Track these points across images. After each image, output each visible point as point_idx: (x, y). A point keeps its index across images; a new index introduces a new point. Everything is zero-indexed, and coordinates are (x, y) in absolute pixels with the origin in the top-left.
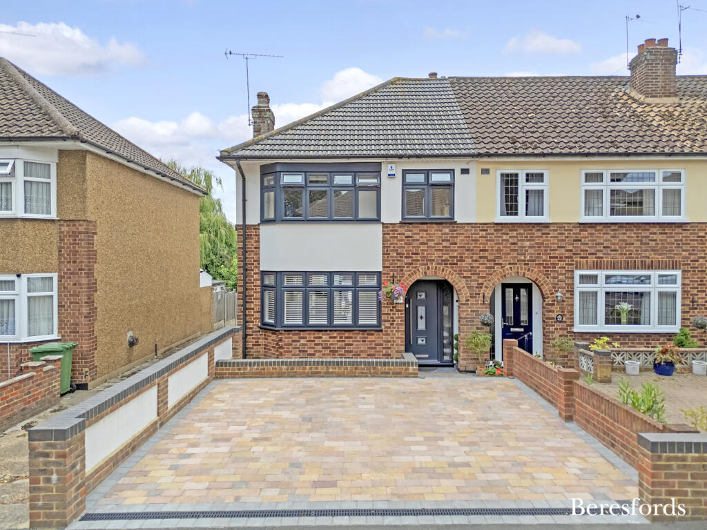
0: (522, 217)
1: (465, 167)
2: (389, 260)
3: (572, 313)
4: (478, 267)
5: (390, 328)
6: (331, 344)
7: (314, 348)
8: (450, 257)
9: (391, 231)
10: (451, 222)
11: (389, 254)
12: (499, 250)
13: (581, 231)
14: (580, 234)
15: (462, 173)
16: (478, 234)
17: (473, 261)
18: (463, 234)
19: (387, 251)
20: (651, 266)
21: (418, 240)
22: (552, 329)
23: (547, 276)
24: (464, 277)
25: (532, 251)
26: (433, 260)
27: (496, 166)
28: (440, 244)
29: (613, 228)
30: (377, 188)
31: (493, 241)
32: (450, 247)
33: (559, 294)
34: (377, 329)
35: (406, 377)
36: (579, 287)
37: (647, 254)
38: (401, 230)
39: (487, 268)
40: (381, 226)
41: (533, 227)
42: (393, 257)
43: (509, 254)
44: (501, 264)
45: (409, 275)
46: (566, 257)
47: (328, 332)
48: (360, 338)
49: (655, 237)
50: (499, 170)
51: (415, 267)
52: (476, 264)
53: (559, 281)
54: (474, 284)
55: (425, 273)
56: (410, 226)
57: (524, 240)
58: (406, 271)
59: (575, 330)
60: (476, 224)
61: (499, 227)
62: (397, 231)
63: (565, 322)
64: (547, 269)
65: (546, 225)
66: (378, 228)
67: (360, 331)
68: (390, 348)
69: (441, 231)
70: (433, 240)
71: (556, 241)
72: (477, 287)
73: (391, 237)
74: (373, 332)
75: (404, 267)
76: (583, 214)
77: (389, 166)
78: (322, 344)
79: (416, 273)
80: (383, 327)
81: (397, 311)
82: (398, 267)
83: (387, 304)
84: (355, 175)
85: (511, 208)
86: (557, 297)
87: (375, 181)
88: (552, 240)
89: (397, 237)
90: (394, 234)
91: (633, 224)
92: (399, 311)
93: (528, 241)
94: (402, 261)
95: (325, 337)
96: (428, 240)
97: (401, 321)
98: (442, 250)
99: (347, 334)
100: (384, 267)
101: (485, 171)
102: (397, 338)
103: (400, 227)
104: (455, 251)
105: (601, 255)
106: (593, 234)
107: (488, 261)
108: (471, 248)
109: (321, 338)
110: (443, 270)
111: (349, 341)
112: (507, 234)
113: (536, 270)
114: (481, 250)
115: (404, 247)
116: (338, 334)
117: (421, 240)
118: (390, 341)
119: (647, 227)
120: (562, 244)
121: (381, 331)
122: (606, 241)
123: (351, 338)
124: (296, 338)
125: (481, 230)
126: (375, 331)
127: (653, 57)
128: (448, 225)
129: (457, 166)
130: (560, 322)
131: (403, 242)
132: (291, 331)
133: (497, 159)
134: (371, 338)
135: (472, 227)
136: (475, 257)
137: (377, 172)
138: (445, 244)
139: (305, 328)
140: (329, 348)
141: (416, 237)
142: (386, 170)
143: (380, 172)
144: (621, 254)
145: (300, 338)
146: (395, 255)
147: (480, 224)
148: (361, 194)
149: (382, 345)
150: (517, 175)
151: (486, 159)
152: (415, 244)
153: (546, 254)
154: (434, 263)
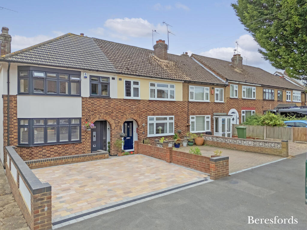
0: (132, 97)
1: (114, 77)
2: (85, 113)
3: (147, 130)
4: (118, 115)
5: (85, 141)
6: (58, 151)
7: (50, 153)
8: (108, 112)
9: (85, 100)
10: (108, 98)
11: (85, 110)
12: (125, 109)
13: (149, 103)
14: (149, 104)
15: (112, 79)
16: (118, 103)
17: (116, 113)
18: (113, 103)
19: (84, 109)
20: (167, 115)
21: (96, 105)
22: (141, 137)
23: (140, 118)
24: (113, 119)
25: (135, 109)
26: (102, 113)
27: (124, 78)
28: (105, 106)
29: (158, 102)
30: (79, 82)
31: (123, 105)
32: (108, 108)
33: (144, 124)
34: (79, 142)
35: (104, 159)
36: (149, 122)
37: (166, 111)
38: (89, 100)
39: (121, 116)
40: (81, 98)
41: (136, 101)
42: (86, 111)
43: (128, 110)
44: (126, 114)
45: (93, 119)
46: (145, 112)
47: (57, 146)
48: (72, 147)
49: (168, 105)
50: (125, 79)
51: (95, 116)
52: (117, 114)
53: (143, 120)
54: (117, 122)
55: (99, 118)
56: (93, 99)
57: (133, 106)
58: (92, 117)
59: (148, 136)
60: (117, 99)
61: (125, 101)
62: (88, 100)
63: (145, 134)
64: (140, 116)
65: (140, 100)
66: (80, 99)
67: (72, 144)
68: (85, 150)
69: (105, 101)
70: (102, 105)
71: (142, 106)
72: (118, 123)
73: (85, 103)
74: (78, 144)
75: (91, 116)
76: (150, 97)
77: (85, 73)
78: (54, 151)
79: (95, 118)
80: (82, 141)
81: (88, 134)
82: (88, 116)
83: (84, 131)
84: (70, 76)
85: (128, 94)
86: (143, 125)
87: (79, 79)
88: (141, 106)
89: (88, 103)
90: (87, 102)
91: (163, 101)
92: (89, 134)
93: (134, 106)
94: (90, 113)
95: (55, 148)
96: (100, 105)
97: (89, 138)
98: (105, 109)
99: (66, 146)
100: (82, 116)
101: (120, 79)
102: (88, 145)
103: (89, 99)
104: (110, 109)
105: (155, 111)
106: (152, 104)
107: (121, 113)
108: (116, 108)
109: (54, 148)
110: (106, 117)
111: (67, 149)
112: (128, 103)
113: (136, 116)
114: (119, 109)
115: (90, 107)
116: (62, 146)
117: (98, 105)
118: (85, 147)
119: (166, 102)
120: (144, 107)
121: (81, 143)
122: (156, 106)
123: (68, 147)
124: (41, 149)
125: (119, 101)
126: (78, 143)
127: (162, 46)
128: (107, 99)
129: (111, 76)
130: (144, 134)
131: (90, 105)
132: (38, 146)
133: (125, 75)
134: (77, 146)
135: (116, 100)
136: (117, 112)
137: (79, 76)
138: (107, 106)
139: (46, 144)
140: (58, 152)
141: (95, 103)
142: (83, 75)
143: (80, 75)
144: (160, 111)
145: (43, 149)
146: (87, 110)
147: (119, 99)
148: (72, 84)
149: (81, 149)
150: (130, 82)
151: (121, 75)
152: (95, 106)
153: (140, 111)
154: (102, 114)
